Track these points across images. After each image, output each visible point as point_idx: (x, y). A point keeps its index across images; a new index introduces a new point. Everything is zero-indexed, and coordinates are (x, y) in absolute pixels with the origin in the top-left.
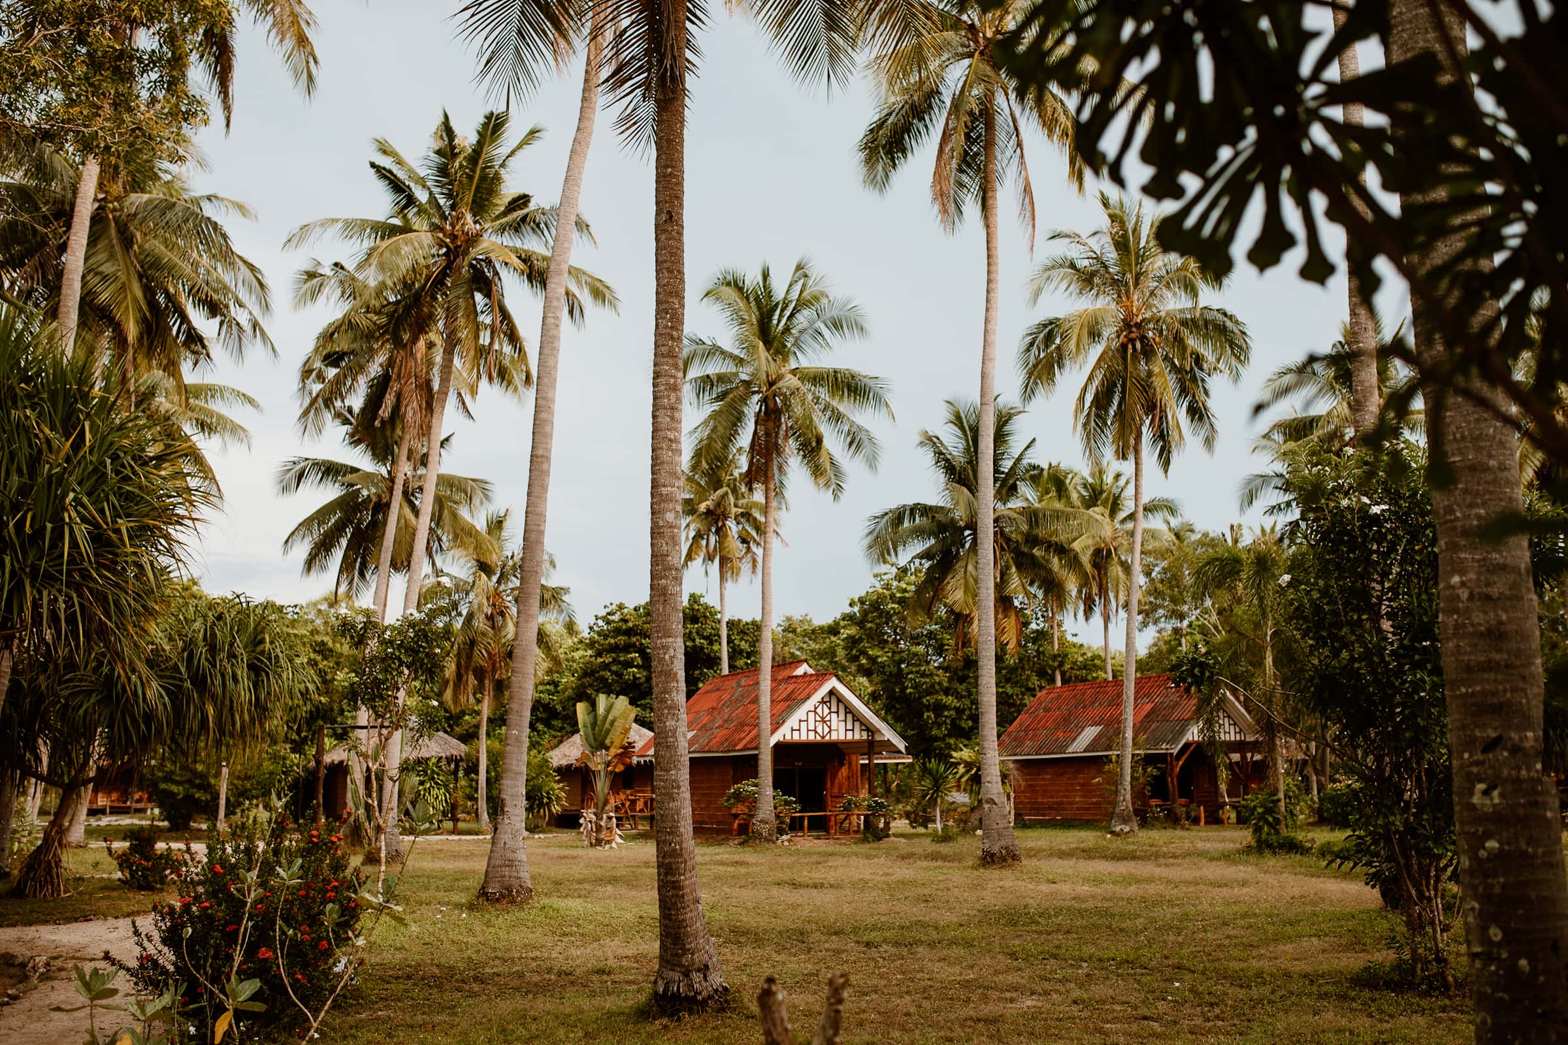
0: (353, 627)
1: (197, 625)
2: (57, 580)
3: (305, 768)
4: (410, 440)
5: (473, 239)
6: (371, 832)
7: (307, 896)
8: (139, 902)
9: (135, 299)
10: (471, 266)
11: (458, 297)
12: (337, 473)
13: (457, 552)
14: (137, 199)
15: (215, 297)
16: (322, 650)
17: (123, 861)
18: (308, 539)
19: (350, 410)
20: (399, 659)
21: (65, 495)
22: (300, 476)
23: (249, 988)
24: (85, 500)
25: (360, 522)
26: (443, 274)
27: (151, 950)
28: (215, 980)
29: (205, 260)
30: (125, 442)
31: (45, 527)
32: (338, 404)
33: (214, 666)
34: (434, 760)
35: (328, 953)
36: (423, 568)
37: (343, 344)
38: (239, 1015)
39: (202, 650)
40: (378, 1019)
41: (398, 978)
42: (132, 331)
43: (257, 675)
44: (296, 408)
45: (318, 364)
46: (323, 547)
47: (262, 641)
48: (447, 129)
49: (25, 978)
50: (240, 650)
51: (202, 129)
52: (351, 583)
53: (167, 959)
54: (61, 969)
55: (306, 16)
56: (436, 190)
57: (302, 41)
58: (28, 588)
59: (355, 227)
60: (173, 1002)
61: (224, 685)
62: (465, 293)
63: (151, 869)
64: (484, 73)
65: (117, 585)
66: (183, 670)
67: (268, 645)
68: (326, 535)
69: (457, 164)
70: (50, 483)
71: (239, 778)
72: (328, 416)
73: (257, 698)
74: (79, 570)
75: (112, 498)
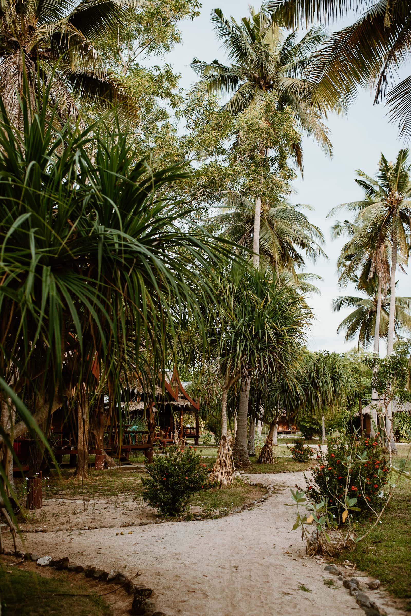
0: (370, 360)
1: (311, 363)
2: (264, 350)
3: (353, 416)
4: (381, 286)
5: (399, 202)
6: (382, 442)
7: (367, 467)
8: (300, 466)
9: (277, 246)
10: (400, 212)
11: (396, 226)
12: (354, 301)
13: (405, 328)
14: (274, 210)
15: (304, 241)
16: (355, 370)
17: (293, 451)
18: (346, 328)
19: (356, 276)
20: (389, 372)
21: (264, 320)
22: (340, 304)
23: (354, 501)
24: (271, 320)
25: (365, 320)
26: (389, 217)
27: (312, 485)
28: (339, 497)
29: (299, 228)
30: (282, 298)
31: (259, 332)
32: (352, 274)
33: (319, 378)
34: (404, 412)
35: (377, 489)
36: (392, 335)
37: (352, 251)
38: (350, 512)
39: (313, 372)
40: (399, 517)
41: (404, 501)
42: (277, 257)
43: (334, 381)
44: (337, 278)
45: (343, 260)
46: (352, 330)
47: (335, 368)
48: (384, 161)
49: (267, 492)
50: (327, 372)
51: (295, 180)
52: (364, 343)
53: (318, 488)
54: (278, 490)
55: (326, 130)
56: (382, 185)
57: (326, 139)
58: (256, 354)
59: (352, 206)
60: (325, 505)
61: (323, 385)
62: (399, 223)
63: (303, 454)
64: (401, 134)
65: (285, 351)
66: (308, 380)
67: (337, 370)
68: (352, 325)
69: (389, 173)
70: (259, 316)
71: (328, 420)
72: (348, 279)
73: (335, 390)
74: (272, 346)
75: (280, 319)
